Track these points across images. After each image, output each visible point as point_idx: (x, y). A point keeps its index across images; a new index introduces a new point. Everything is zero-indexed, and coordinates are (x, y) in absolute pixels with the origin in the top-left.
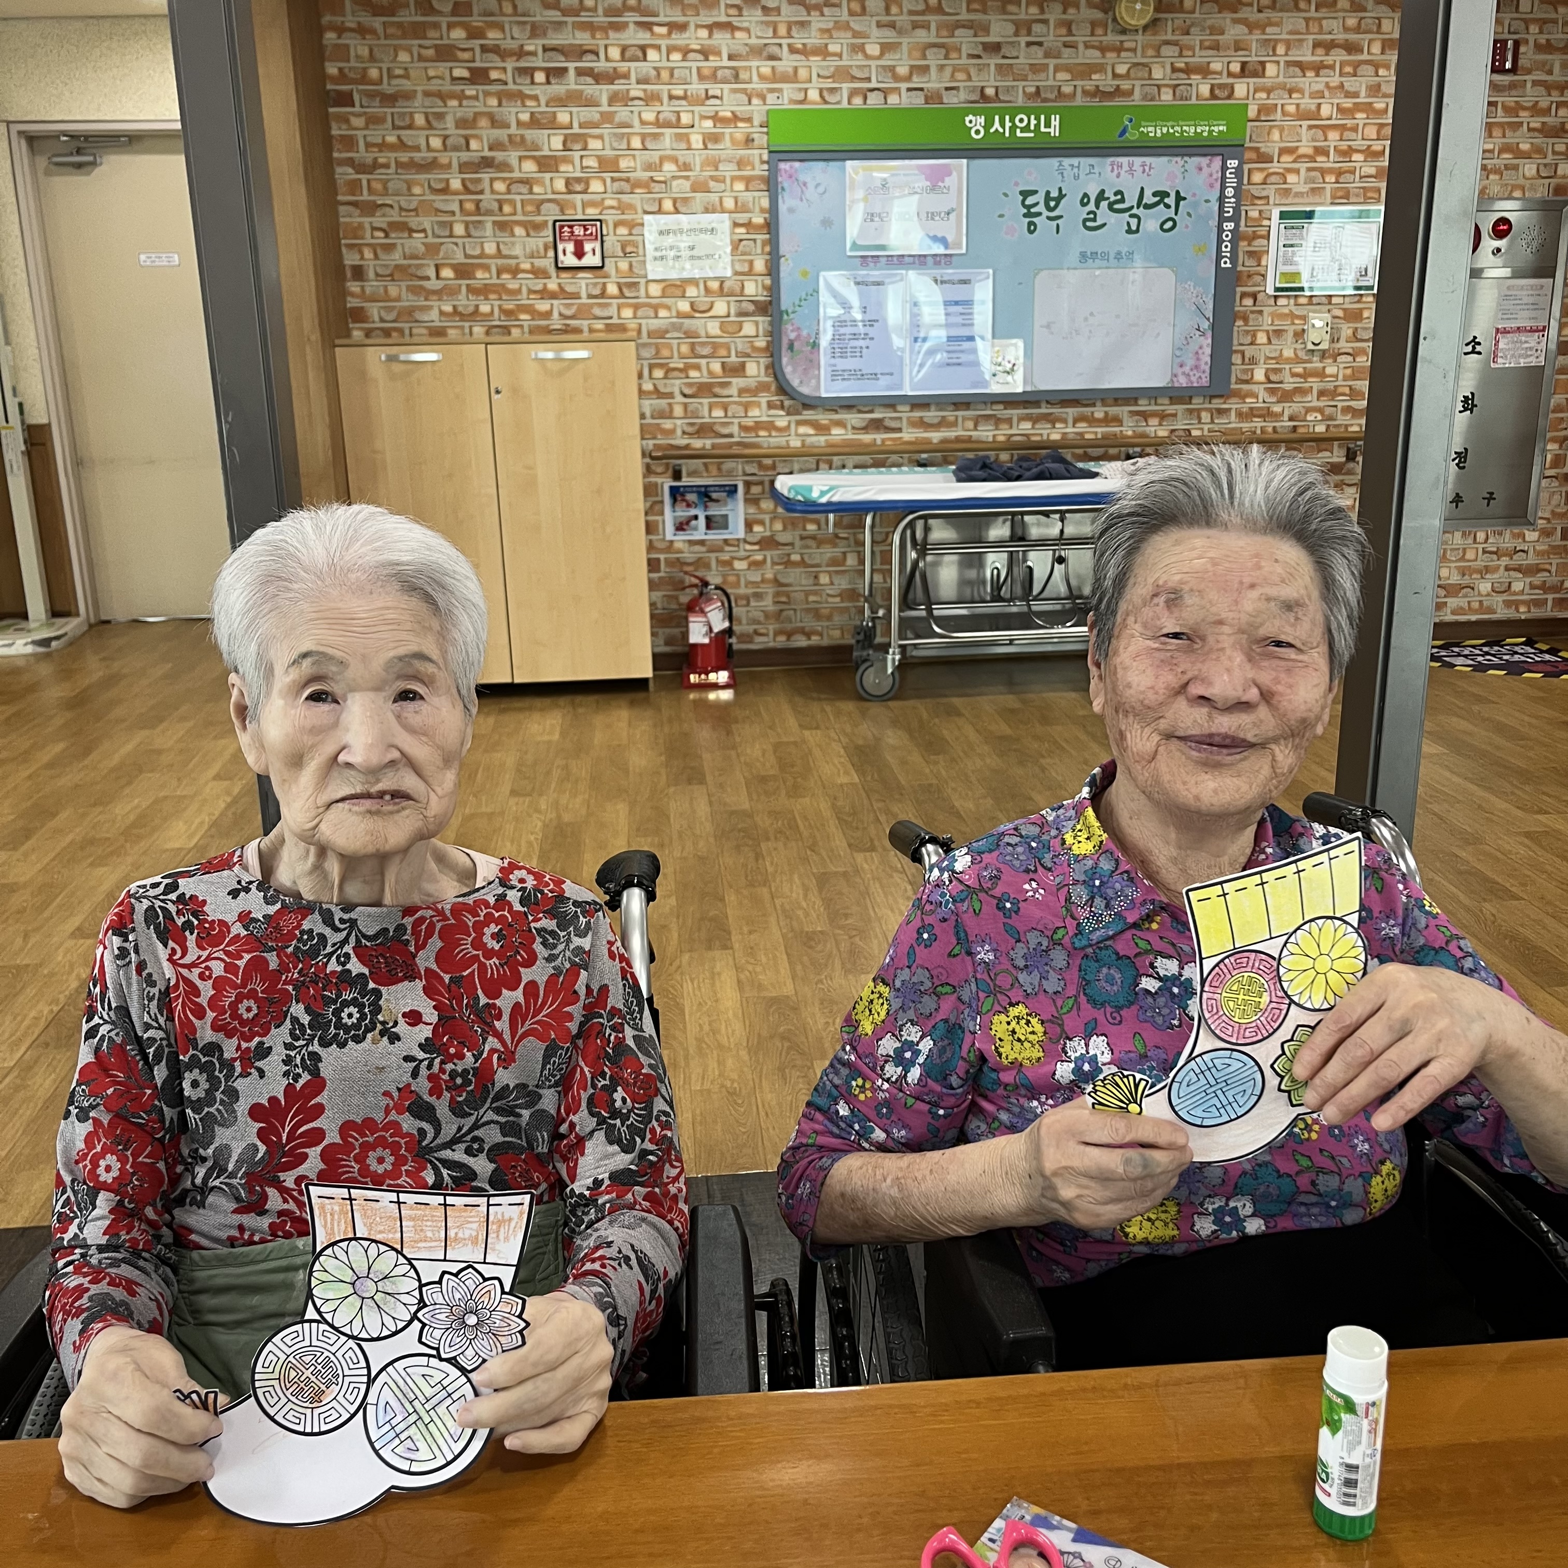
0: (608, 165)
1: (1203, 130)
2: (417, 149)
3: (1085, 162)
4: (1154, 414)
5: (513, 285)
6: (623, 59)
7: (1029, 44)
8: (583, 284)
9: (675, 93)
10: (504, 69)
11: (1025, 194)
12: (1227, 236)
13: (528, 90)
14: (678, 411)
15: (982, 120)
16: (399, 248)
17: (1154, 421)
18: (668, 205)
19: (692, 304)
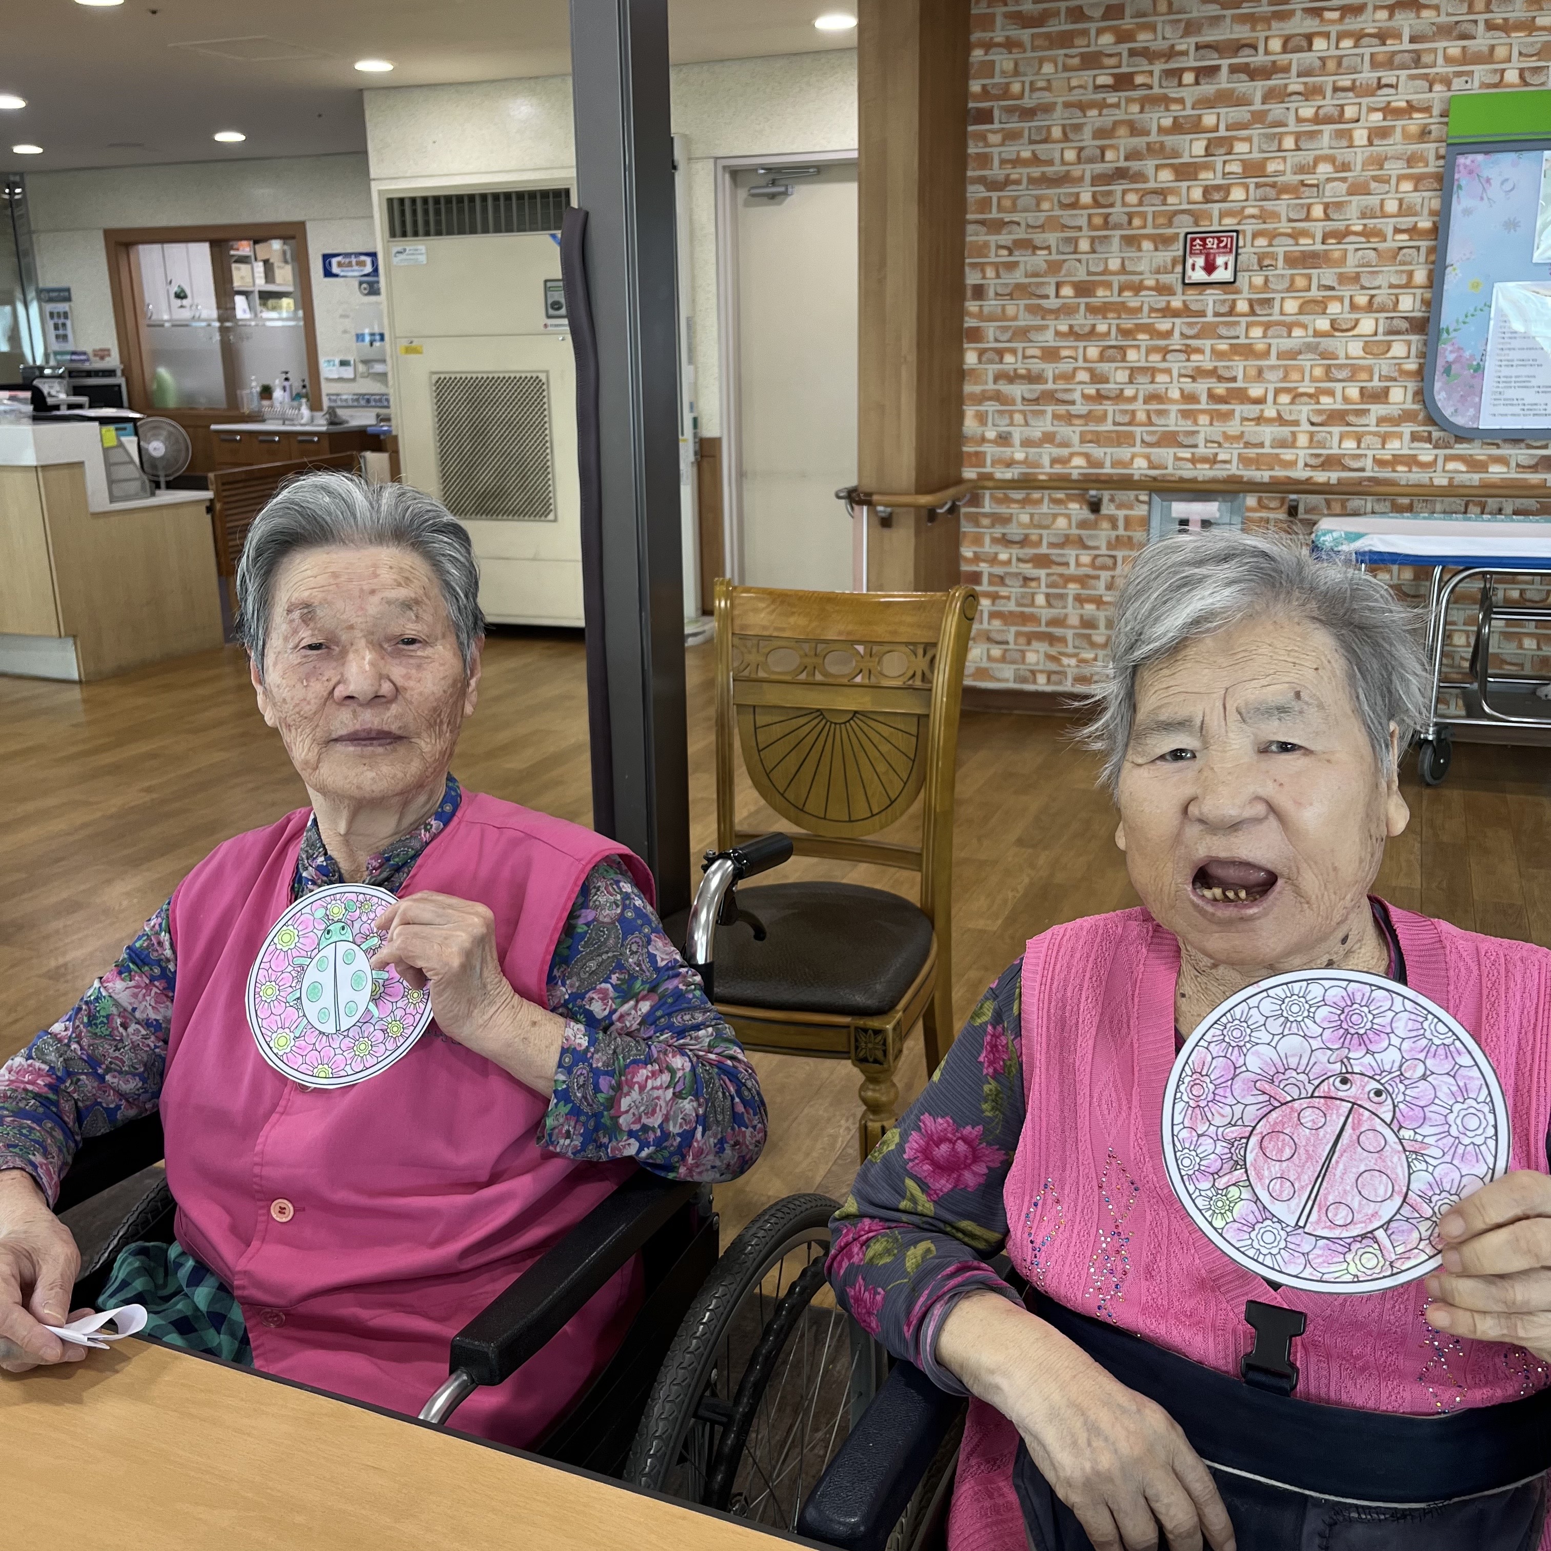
2: (1050, 163)
5: (1134, 303)
6: (1285, 50)
8: (1211, 300)
9: (1341, 84)
10: (1151, 73)
13: (1173, 93)
14: (1303, 440)
16: (1022, 266)
18: (1318, 211)
19: (1333, 322)
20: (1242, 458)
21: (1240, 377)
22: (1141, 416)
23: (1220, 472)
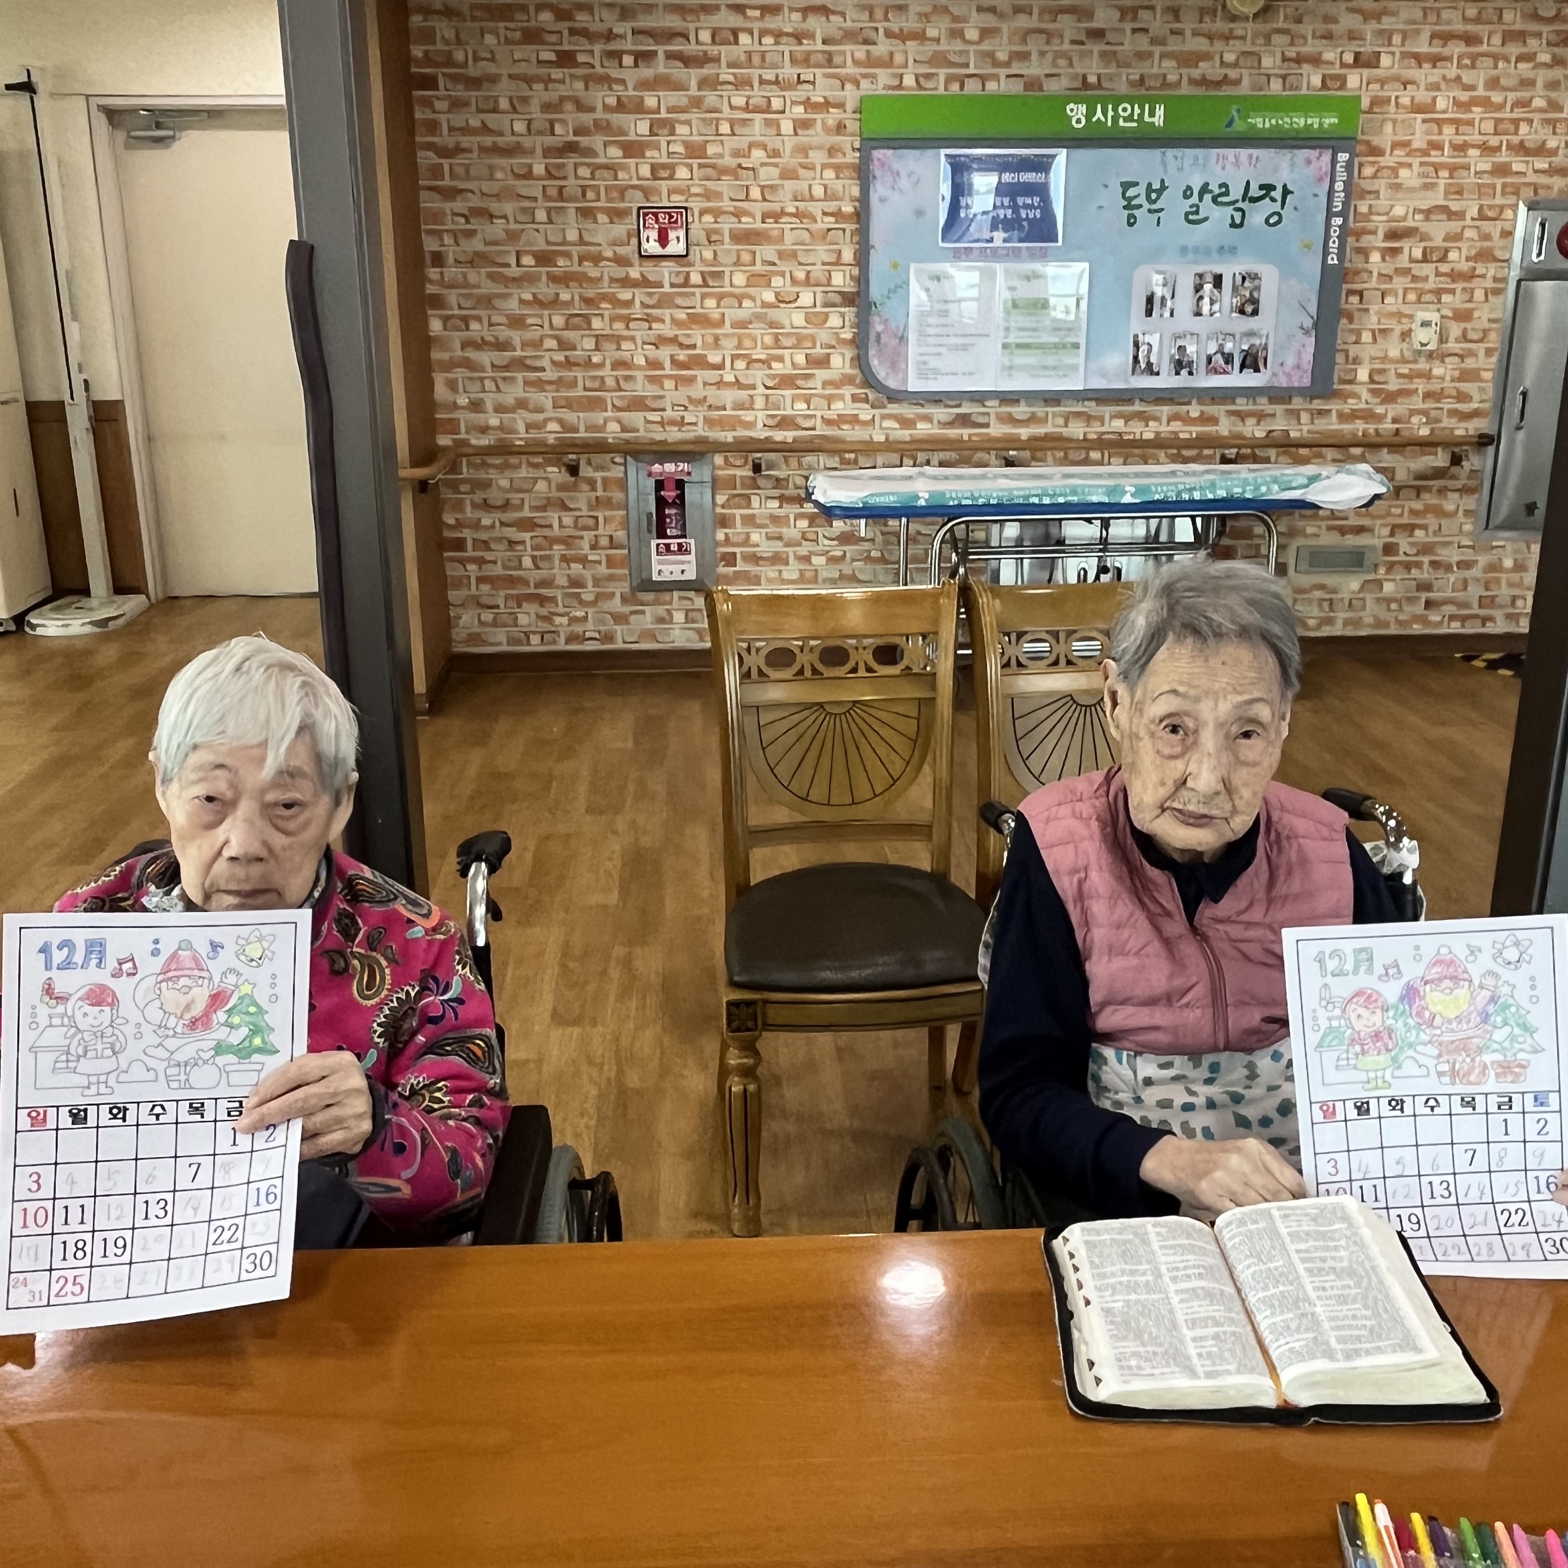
0: (695, 151)
1: (1314, 122)
2: (501, 134)
3: (1190, 153)
4: (1251, 414)
5: (593, 273)
6: (714, 41)
7: (1134, 31)
8: (666, 272)
9: (765, 77)
10: (592, 52)
11: (1126, 186)
12: (1335, 234)
13: (615, 73)
14: (759, 403)
15: (1083, 108)
16: (480, 234)
17: (1251, 421)
18: (755, 193)
19: (777, 294)
20: (707, 420)
21: (699, 344)
22: (610, 382)
23: (688, 434)
